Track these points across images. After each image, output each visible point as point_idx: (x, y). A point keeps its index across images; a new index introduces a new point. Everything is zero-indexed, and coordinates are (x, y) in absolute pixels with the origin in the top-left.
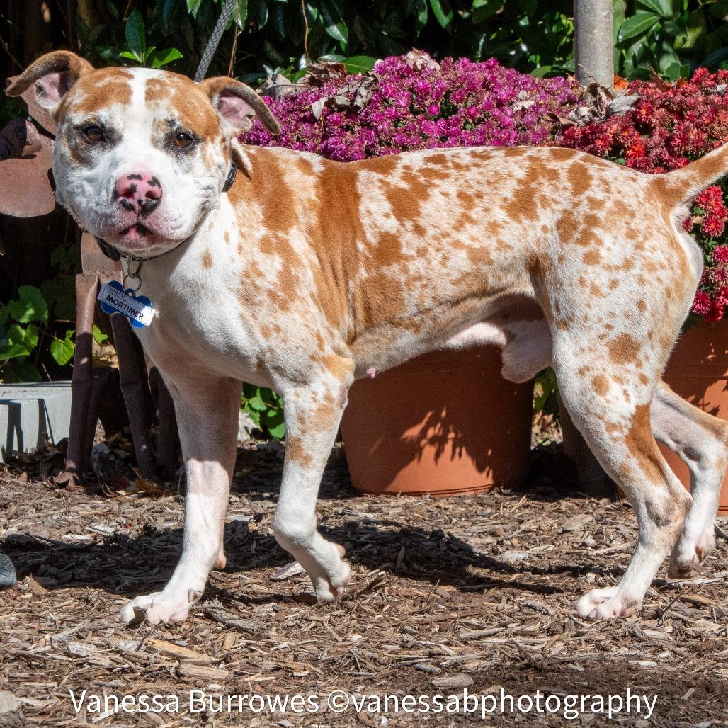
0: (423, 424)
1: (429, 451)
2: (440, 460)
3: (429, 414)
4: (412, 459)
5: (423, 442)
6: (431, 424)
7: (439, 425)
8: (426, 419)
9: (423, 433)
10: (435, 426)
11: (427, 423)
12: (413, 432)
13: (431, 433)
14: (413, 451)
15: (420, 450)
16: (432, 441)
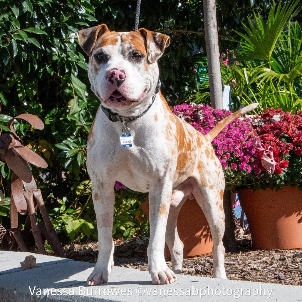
0: (202, 230)
1: (203, 240)
2: (206, 243)
3: (204, 227)
4: (198, 243)
5: (202, 237)
6: (204, 230)
7: (206, 230)
8: (203, 229)
9: (202, 233)
10: (205, 231)
11: (203, 230)
12: (199, 234)
13: (204, 233)
14: (198, 240)
15: (201, 240)
16: (204, 237)
